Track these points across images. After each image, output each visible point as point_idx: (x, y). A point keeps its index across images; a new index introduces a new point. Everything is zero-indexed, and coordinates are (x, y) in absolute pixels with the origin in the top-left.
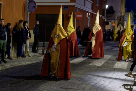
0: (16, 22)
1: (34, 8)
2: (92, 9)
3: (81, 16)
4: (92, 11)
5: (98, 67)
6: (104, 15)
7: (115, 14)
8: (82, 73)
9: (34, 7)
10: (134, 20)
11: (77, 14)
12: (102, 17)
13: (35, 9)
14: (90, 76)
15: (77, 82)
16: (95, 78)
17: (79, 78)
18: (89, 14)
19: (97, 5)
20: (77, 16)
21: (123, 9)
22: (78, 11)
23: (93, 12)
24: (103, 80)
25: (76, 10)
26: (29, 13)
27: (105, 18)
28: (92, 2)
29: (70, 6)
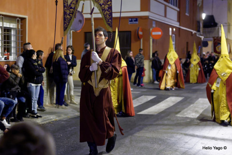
0: (50, 48)
1: (81, 23)
2: (179, 20)
3: (160, 33)
4: (178, 23)
5: (192, 120)
6: (199, 31)
7: (218, 29)
8: (164, 131)
9: (80, 21)
11: (154, 31)
12: (195, 33)
13: (81, 25)
14: (179, 136)
15: (156, 146)
16: (187, 139)
17: (160, 140)
18: (174, 29)
19: (187, 14)
20: (154, 33)
22: (154, 25)
23: (180, 25)
24: (202, 143)
25: (151, 24)
26: (71, 32)
27: (201, 35)
28: (178, 10)
29: (141, 17)
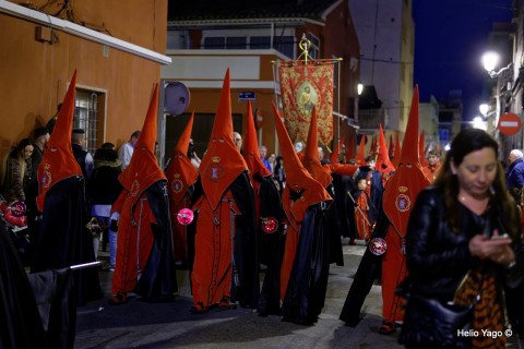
6: (351, 116)
7: (383, 112)
10: (441, 127)
21: (407, 95)
27: (355, 124)
29: (261, 91)
